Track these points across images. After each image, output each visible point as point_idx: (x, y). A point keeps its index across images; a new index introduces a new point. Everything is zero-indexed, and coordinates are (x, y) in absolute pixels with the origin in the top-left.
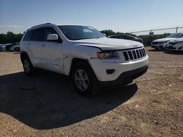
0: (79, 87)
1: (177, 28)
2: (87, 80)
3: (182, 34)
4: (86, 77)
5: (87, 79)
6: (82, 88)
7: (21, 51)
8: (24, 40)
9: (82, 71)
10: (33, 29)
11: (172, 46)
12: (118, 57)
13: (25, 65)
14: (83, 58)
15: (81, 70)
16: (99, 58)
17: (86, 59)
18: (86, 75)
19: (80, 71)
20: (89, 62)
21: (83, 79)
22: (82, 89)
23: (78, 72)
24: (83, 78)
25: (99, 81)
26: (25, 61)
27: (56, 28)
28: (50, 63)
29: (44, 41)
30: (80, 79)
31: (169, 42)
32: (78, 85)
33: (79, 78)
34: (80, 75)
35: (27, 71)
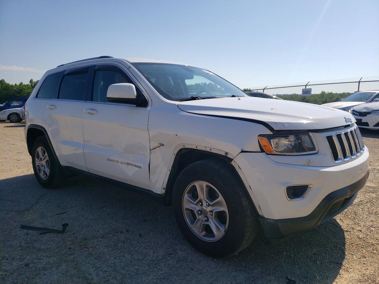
0: (196, 229)
1: (359, 82)
2: (223, 212)
3: (375, 95)
4: (219, 204)
5: (224, 208)
6: (204, 233)
7: (28, 124)
8: (37, 97)
9: (207, 186)
10: (62, 69)
11: (361, 120)
12: (314, 149)
13: (36, 159)
14: (213, 151)
15: (205, 184)
16: (262, 151)
17: (224, 154)
18: (221, 198)
19: (201, 186)
20: (233, 163)
21: (209, 209)
22: (204, 236)
23: (194, 187)
24: (209, 205)
25: (263, 217)
26: (39, 149)
27: (130, 67)
28: (108, 160)
29: (92, 100)
30: (198, 208)
31: (353, 111)
32: (192, 223)
33: (197, 204)
34: (202, 195)
35: (42, 175)
